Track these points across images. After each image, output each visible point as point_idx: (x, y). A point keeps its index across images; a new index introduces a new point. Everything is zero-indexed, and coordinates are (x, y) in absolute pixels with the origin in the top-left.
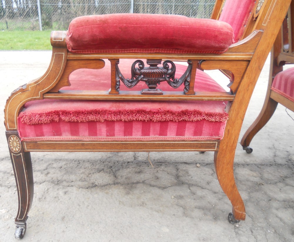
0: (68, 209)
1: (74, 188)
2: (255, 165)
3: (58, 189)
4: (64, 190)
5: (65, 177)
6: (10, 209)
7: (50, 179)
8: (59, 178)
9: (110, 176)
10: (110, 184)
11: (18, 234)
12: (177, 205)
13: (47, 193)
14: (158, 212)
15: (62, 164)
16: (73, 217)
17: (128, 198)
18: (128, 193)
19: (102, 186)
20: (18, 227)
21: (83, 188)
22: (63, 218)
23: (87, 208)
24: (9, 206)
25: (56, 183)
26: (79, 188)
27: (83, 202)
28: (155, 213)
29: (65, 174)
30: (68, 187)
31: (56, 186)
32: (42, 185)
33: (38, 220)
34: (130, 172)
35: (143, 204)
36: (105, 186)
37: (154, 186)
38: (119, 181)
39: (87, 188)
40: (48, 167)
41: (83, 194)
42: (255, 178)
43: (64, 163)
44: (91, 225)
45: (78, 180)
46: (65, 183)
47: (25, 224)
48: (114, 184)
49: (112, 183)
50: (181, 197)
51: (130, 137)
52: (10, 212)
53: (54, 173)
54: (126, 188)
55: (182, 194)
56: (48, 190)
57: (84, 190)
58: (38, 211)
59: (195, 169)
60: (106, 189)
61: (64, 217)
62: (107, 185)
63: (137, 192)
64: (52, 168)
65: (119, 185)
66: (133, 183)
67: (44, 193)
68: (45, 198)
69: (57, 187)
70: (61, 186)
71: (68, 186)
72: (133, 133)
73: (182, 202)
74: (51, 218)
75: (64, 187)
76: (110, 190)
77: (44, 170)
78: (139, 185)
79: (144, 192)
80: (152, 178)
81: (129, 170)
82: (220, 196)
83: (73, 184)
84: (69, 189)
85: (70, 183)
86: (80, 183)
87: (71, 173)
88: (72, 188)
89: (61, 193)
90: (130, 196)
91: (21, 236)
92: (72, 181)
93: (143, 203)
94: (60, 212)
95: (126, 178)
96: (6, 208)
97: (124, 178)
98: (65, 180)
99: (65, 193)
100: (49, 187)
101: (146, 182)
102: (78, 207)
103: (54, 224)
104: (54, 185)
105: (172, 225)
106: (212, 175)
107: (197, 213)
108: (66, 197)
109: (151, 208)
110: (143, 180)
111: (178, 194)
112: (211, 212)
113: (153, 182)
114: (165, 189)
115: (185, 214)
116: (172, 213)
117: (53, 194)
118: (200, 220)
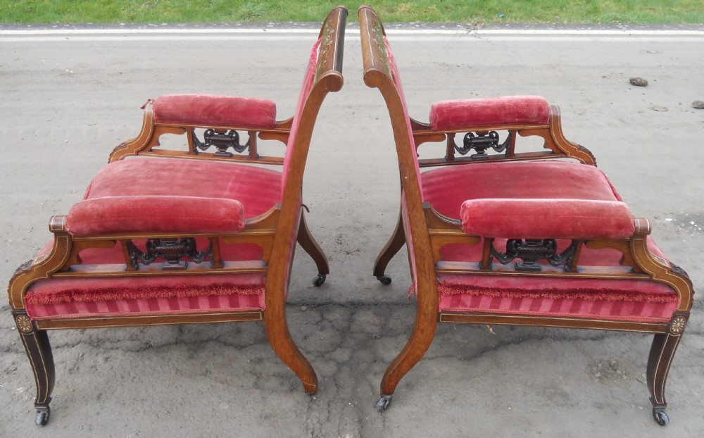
0: (107, 384)
1: (120, 352)
2: (387, 304)
3: (97, 355)
4: (105, 356)
5: (109, 335)
6: (29, 386)
7: (88, 337)
8: (100, 337)
9: (173, 330)
10: (170, 344)
11: (39, 421)
12: (251, 372)
13: (82, 360)
14: (223, 383)
16: (113, 393)
17: (190, 364)
18: (191, 357)
19: (159, 348)
20: (39, 412)
21: (132, 351)
22: (99, 397)
23: (132, 381)
24: (29, 382)
25: (95, 344)
26: (127, 352)
27: (129, 372)
28: (218, 384)
30: (112, 351)
31: (95, 349)
32: (75, 347)
33: (66, 401)
35: (206, 373)
36: (162, 346)
37: (230, 345)
38: (186, 337)
39: (138, 351)
41: (131, 361)
42: (375, 328)
44: (133, 403)
45: (127, 338)
46: (108, 345)
47: (48, 408)
48: (176, 343)
49: (174, 341)
50: (260, 361)
51: (157, 312)
52: (30, 391)
54: (190, 349)
55: (263, 355)
56: (82, 356)
57: (133, 354)
58: (67, 387)
59: (299, 313)
60: (164, 351)
61: (101, 394)
62: (165, 345)
63: (203, 354)
65: (183, 344)
66: (202, 341)
67: (78, 360)
68: (78, 368)
69: (95, 351)
70: (101, 350)
71: (112, 349)
72: (160, 308)
73: (258, 368)
74: (84, 397)
75: (106, 350)
76: (169, 354)
78: (211, 344)
79: (214, 354)
80: (233, 331)
83: (118, 344)
84: (113, 353)
85: (114, 344)
86: (128, 343)
88: (117, 351)
89: (100, 359)
90: (193, 361)
91: (44, 422)
92: (119, 341)
93: (207, 371)
94: (96, 387)
95: (194, 333)
96: (24, 386)
97: (191, 334)
98: (108, 340)
99: (106, 359)
100: (84, 352)
101: (221, 338)
102: (121, 380)
103: (87, 404)
104: (91, 347)
105: (235, 399)
106: (317, 324)
107: (273, 383)
108: (107, 366)
109: (216, 378)
110: (218, 335)
111: (258, 356)
112: (292, 380)
113: (230, 338)
114: (244, 350)
115: (256, 385)
116: (241, 384)
117: (88, 361)
118: (273, 391)
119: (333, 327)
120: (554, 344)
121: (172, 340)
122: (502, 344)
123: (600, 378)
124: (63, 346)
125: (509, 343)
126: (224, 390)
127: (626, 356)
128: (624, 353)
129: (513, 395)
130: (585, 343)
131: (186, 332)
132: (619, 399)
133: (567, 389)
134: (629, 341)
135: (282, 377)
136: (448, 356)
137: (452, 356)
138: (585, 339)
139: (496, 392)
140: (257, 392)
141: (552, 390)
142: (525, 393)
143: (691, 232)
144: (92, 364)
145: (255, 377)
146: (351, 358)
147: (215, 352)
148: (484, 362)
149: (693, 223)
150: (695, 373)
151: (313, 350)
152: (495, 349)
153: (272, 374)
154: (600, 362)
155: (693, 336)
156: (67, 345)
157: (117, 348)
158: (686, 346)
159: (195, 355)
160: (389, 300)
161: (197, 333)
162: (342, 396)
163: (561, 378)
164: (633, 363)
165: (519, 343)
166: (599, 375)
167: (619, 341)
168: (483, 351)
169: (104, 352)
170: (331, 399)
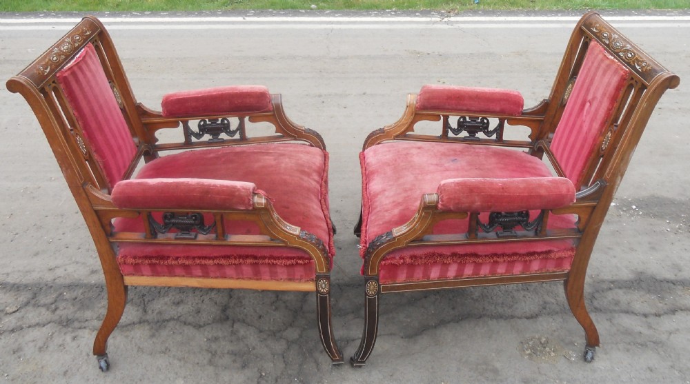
0: (73, 361)
3: (65, 334)
4: (73, 334)
5: (78, 315)
7: (58, 317)
8: (70, 317)
9: (138, 310)
10: (134, 323)
12: (207, 350)
13: (51, 339)
14: (180, 360)
15: (78, 293)
16: (78, 370)
17: (151, 342)
18: (153, 336)
22: (65, 373)
25: (65, 324)
28: (176, 361)
29: (79, 309)
30: (79, 330)
31: (64, 328)
32: (45, 327)
34: (166, 304)
35: (166, 351)
37: (189, 324)
38: (149, 317)
40: (58, 299)
43: (81, 291)
45: (94, 318)
46: (76, 324)
48: (140, 323)
49: (138, 321)
50: (216, 339)
53: (65, 309)
54: (152, 328)
55: (220, 334)
56: (52, 334)
61: (67, 371)
62: (129, 325)
63: (164, 333)
64: (63, 299)
65: (146, 323)
66: (165, 320)
67: (47, 339)
68: (47, 346)
69: (64, 330)
70: (70, 329)
71: (80, 328)
73: (214, 346)
75: (74, 329)
76: (132, 332)
77: (52, 304)
78: (171, 324)
79: (174, 333)
80: (193, 311)
81: (167, 299)
82: (265, 336)
83: (86, 324)
84: (80, 332)
85: (83, 324)
86: (95, 323)
87: (88, 308)
88: (84, 330)
89: (68, 338)
90: (154, 340)
92: (87, 320)
93: (166, 349)
94: (63, 364)
95: (157, 313)
97: (155, 314)
98: (77, 319)
100: (54, 331)
101: (181, 318)
102: (86, 357)
103: (53, 380)
104: (61, 326)
105: (191, 375)
106: (272, 304)
107: (227, 360)
108: (74, 344)
109: (174, 356)
110: (179, 315)
111: (215, 335)
112: (244, 358)
113: (190, 318)
114: (202, 329)
115: (210, 363)
116: (197, 361)
117: (58, 340)
118: (225, 368)
119: (286, 307)
120: (490, 322)
121: (136, 320)
122: (442, 323)
123: (529, 354)
124: (35, 326)
125: (449, 322)
126: (181, 367)
127: (556, 334)
128: (555, 331)
129: (448, 371)
130: (520, 322)
131: (150, 312)
132: (545, 375)
133: (498, 365)
134: (561, 320)
135: (235, 355)
136: (391, 334)
137: (394, 334)
138: (520, 318)
139: (432, 368)
140: (211, 369)
141: (484, 367)
142: (459, 369)
143: (632, 215)
144: (61, 342)
145: (210, 354)
146: (301, 336)
147: (175, 331)
148: (424, 340)
149: (634, 207)
150: (619, 350)
151: (267, 329)
152: (435, 327)
153: (226, 351)
154: (532, 340)
155: (621, 314)
156: (38, 325)
157: (85, 328)
158: (613, 324)
159: (157, 333)
160: (341, 281)
161: (160, 313)
162: (289, 372)
163: (494, 355)
164: (562, 340)
165: (458, 322)
166: (529, 352)
167: (551, 320)
168: (423, 329)
169: (73, 331)
170: (279, 375)
